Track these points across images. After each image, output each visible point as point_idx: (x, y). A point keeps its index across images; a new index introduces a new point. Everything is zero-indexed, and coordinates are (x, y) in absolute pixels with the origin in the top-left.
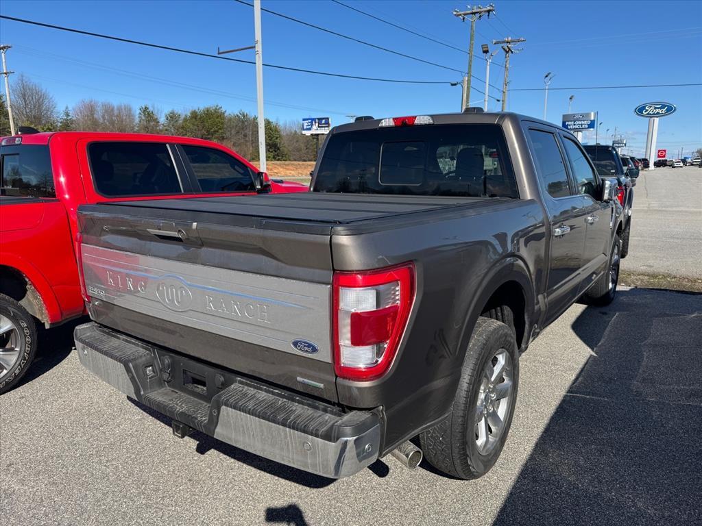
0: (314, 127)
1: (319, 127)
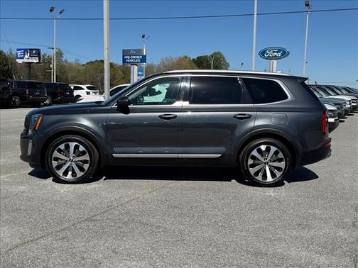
0: (26, 57)
1: (30, 56)
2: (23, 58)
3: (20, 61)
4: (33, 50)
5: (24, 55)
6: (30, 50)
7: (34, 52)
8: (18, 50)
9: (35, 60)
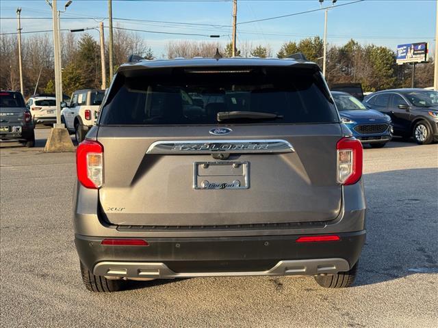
0: (410, 54)
1: (414, 54)
2: (404, 57)
3: (400, 62)
4: (419, 44)
5: (407, 52)
6: (416, 45)
7: (419, 47)
8: (399, 46)
9: (420, 59)
